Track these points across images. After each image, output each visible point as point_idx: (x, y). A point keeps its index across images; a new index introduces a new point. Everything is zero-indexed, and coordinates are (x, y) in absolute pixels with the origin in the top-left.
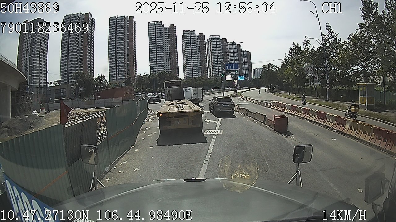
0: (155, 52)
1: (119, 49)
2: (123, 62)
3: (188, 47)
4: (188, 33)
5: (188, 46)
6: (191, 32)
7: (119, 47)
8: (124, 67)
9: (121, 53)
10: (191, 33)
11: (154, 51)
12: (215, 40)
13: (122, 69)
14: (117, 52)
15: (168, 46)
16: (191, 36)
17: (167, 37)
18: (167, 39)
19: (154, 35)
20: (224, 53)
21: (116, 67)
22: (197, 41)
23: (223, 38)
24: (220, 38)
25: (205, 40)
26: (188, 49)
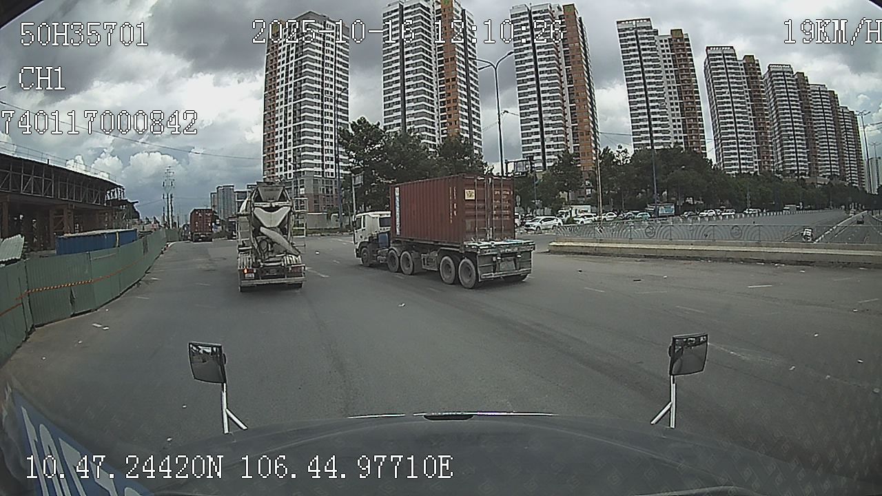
0: (644, 99)
1: (547, 88)
2: (561, 121)
3: (725, 93)
4: (720, 55)
5: (723, 88)
6: (725, 52)
7: (547, 82)
8: (563, 136)
9: (554, 98)
10: (727, 55)
11: (641, 96)
12: (782, 74)
13: (557, 141)
14: (542, 95)
15: (676, 85)
16: (727, 61)
17: (670, 61)
18: (670, 66)
19: (635, 56)
20: (805, 112)
21: (542, 136)
22: (742, 76)
23: (797, 73)
24: (792, 72)
25: (760, 74)
26: (724, 95)
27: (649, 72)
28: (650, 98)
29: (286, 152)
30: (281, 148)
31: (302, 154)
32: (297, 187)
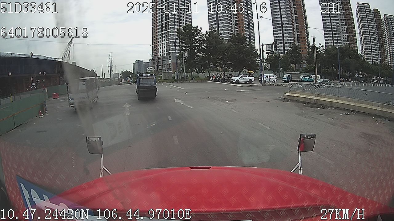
2: (292, 32)
8: (293, 38)
13: (290, 41)
21: (283, 38)
29: (163, 44)
30: (160, 42)
31: (170, 44)
32: (168, 60)
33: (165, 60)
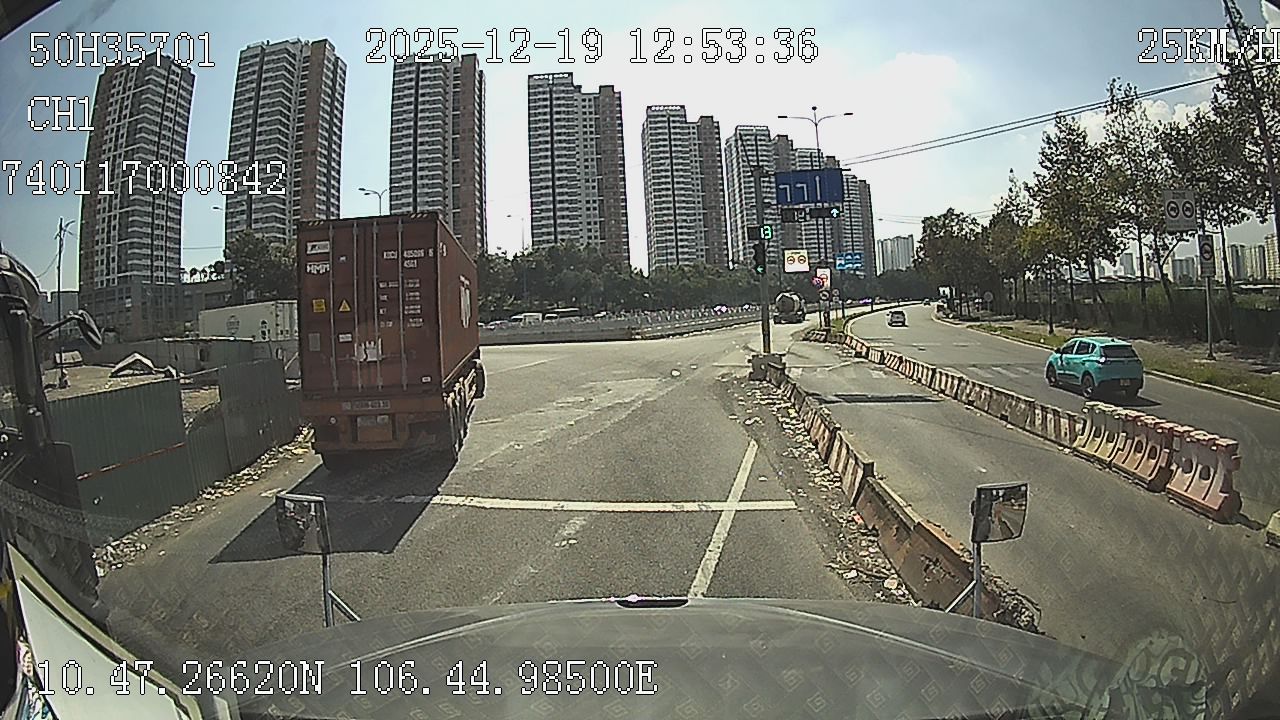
0: (550, 175)
1: (426, 164)
2: (439, 207)
3: (663, 164)
4: (663, 116)
5: (662, 158)
6: (672, 113)
7: (427, 156)
9: (433, 177)
10: (673, 116)
11: (547, 172)
12: (753, 139)
14: (419, 173)
16: (672, 125)
17: (591, 126)
18: (591, 133)
19: (545, 121)
22: (692, 142)
23: (778, 136)
24: (769, 135)
25: (719, 139)
26: (662, 168)
27: (560, 141)
28: (557, 175)
29: (109, 248)
30: (102, 243)
31: (129, 252)
32: (122, 298)
33: (114, 299)
